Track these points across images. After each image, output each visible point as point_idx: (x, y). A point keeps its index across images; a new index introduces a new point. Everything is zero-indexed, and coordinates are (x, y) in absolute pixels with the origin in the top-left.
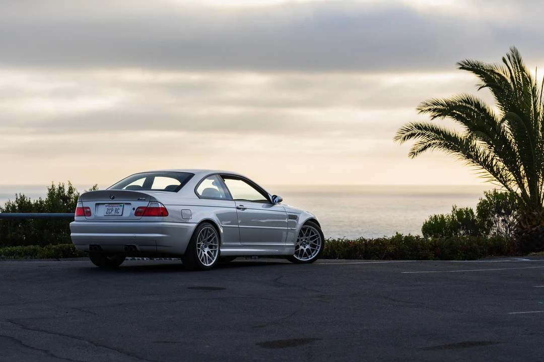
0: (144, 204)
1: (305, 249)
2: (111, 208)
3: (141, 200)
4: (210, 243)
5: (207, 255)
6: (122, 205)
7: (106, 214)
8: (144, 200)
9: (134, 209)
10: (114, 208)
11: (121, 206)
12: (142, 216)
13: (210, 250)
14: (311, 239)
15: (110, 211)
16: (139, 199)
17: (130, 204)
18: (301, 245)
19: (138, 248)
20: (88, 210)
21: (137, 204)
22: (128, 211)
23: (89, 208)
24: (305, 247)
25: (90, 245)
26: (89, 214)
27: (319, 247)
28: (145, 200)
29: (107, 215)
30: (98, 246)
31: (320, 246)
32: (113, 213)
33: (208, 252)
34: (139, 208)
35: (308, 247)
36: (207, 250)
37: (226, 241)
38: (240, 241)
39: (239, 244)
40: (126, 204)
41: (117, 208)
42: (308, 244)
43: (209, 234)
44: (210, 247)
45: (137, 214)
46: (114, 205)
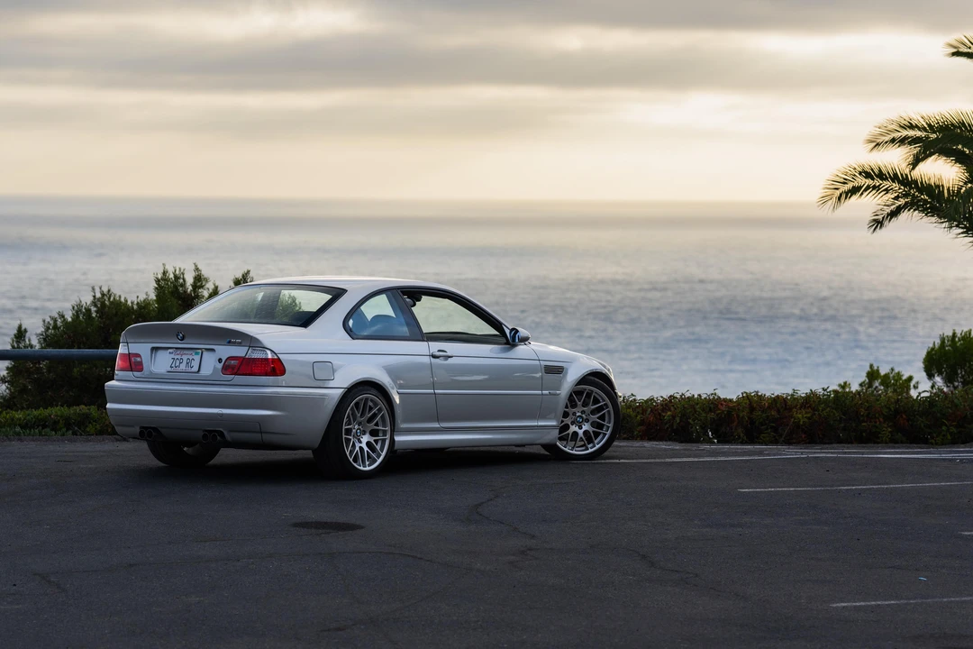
0: (239, 351)
1: (581, 432)
2: (179, 357)
3: (235, 344)
4: (372, 426)
5: (366, 449)
6: (200, 351)
7: (170, 369)
8: (240, 344)
9: (220, 360)
10: (185, 358)
11: (197, 353)
12: (235, 374)
13: (372, 440)
14: (593, 412)
15: (178, 362)
16: (229, 342)
17: (213, 350)
18: (573, 423)
19: (228, 436)
20: (139, 359)
21: (226, 351)
22: (210, 365)
23: (138, 355)
24: (580, 428)
25: (141, 428)
26: (139, 367)
27: (608, 427)
28: (240, 343)
29: (172, 370)
30: (154, 429)
31: (611, 425)
32: (183, 366)
33: (368, 444)
34: (229, 358)
35: (586, 427)
36: (365, 439)
37: (406, 420)
38: (438, 420)
39: (436, 425)
40: (207, 350)
41: (191, 357)
42: (587, 421)
43: (371, 409)
44: (374, 433)
45: (226, 370)
46: (186, 352)
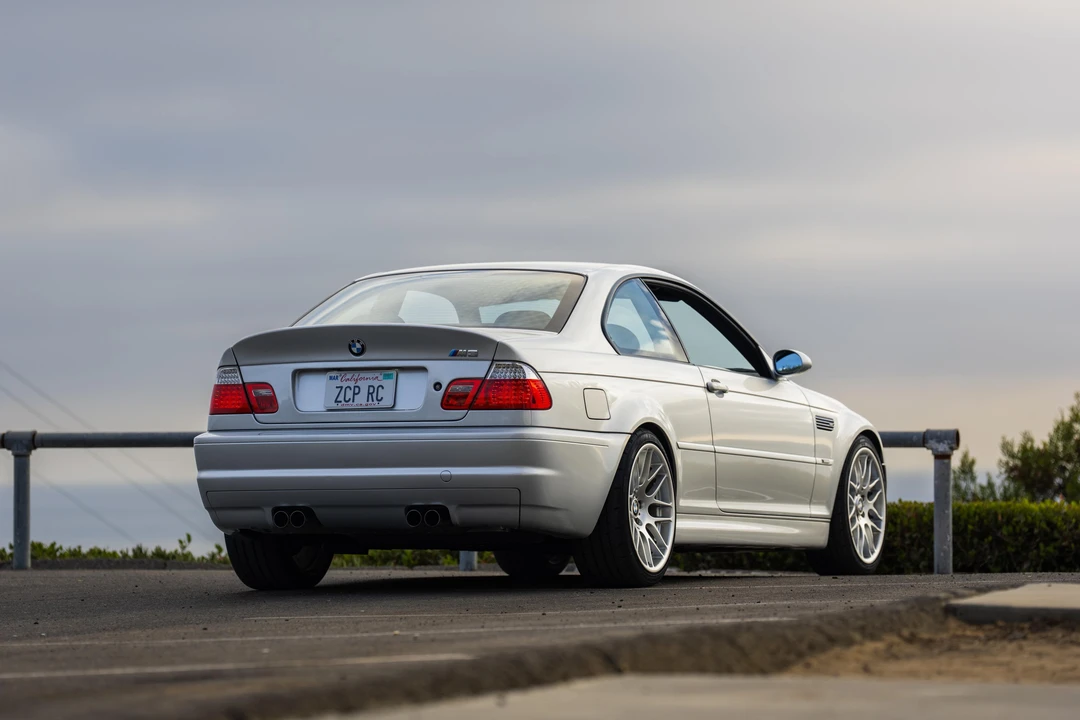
0: (476, 369)
2: (352, 384)
3: (465, 357)
4: (653, 498)
6: (394, 372)
7: (334, 405)
8: (474, 357)
9: (437, 386)
10: (364, 385)
11: (388, 377)
12: (469, 409)
13: (651, 520)
15: (350, 394)
16: (455, 354)
17: (423, 369)
19: (456, 515)
20: (264, 392)
21: (447, 370)
22: (413, 395)
23: (267, 386)
25: (275, 510)
26: (269, 404)
28: (476, 355)
29: (340, 406)
30: (308, 511)
32: (361, 399)
33: (648, 527)
34: (453, 382)
36: (648, 519)
38: (717, 496)
40: (407, 369)
41: (376, 384)
44: (652, 510)
45: (451, 401)
46: (362, 375)
